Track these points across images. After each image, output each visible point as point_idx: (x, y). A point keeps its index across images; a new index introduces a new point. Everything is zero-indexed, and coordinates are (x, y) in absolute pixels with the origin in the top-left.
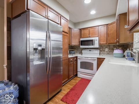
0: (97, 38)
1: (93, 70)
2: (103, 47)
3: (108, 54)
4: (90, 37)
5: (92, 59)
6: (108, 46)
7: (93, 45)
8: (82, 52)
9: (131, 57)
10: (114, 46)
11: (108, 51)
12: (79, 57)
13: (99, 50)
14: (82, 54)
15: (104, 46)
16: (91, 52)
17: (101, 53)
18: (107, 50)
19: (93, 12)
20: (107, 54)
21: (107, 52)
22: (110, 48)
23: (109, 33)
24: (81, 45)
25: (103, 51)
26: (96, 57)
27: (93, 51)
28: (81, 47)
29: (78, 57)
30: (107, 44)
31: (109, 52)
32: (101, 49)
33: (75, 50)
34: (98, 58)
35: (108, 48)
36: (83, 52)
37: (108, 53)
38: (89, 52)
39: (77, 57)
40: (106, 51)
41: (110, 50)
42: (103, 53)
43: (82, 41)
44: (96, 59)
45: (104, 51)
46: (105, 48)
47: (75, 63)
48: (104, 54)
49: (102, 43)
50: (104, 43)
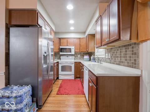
1: (71, 71)
4: (68, 46)
7: (71, 52)
8: (61, 58)
9: (94, 60)
14: (60, 60)
15: (77, 53)
16: (68, 58)
17: (75, 58)
18: (79, 56)
19: (72, 28)
23: (82, 44)
28: (61, 53)
31: (81, 57)
32: (75, 56)
34: (75, 62)
38: (67, 58)
39: (58, 62)
43: (61, 49)
48: (77, 59)
49: (76, 51)
50: (79, 51)
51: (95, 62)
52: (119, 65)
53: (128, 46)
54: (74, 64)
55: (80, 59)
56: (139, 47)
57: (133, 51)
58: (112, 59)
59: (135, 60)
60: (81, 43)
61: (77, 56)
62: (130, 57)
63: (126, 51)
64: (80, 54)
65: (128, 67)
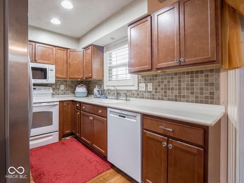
0: (53, 67)
2: (56, 83)
4: (35, 62)
5: (51, 104)
6: (64, 81)
10: (72, 81)
11: (64, 89)
13: (51, 88)
15: (58, 81)
16: (36, 92)
18: (62, 87)
19: (56, 21)
20: (62, 94)
21: (62, 90)
22: (66, 85)
25: (56, 89)
26: (58, 100)
30: (68, 78)
31: (66, 90)
32: (54, 87)
34: (60, 102)
35: (64, 85)
41: (67, 88)
42: (56, 93)
44: (58, 103)
45: (58, 89)
46: (60, 85)
48: (58, 94)
50: (63, 76)
51: (107, 98)
52: (176, 100)
53: (196, 73)
54: (58, 106)
55: (64, 93)
56: (219, 76)
57: (207, 81)
58: (156, 92)
59: (212, 93)
60: (70, 61)
61: (58, 87)
62: (201, 89)
63: (192, 81)
64: (65, 83)
65: (196, 102)
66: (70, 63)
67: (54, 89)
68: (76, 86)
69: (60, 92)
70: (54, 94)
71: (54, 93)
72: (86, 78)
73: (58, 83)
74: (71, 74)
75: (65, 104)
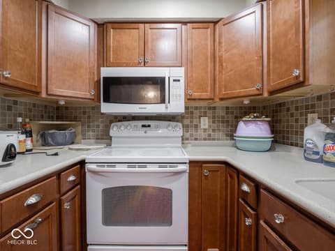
1: (170, 224)
2: (192, 113)
3: (209, 138)
4: (145, 65)
6: (210, 108)
7: (162, 102)
11: (210, 126)
12: (93, 167)
13: (180, 124)
15: (196, 108)
16: (150, 133)
18: (205, 123)
20: (205, 139)
21: (205, 130)
22: (214, 117)
24: (107, 100)
25: (191, 126)
27: (157, 127)
28: (107, 108)
29: (88, 166)
30: (217, 99)
31: (214, 130)
32: (187, 122)
33: (74, 126)
35: (209, 118)
36: (114, 132)
37: (210, 135)
39: (82, 163)
40: (202, 127)
41: (216, 125)
42: (191, 135)
43: (110, 83)
44: (185, 167)
45: (196, 126)
46: (200, 117)
47: (66, 206)
48: (196, 139)
50: (204, 95)
54: (186, 176)
61: (195, 121)
64: (210, 113)
66: (221, 57)
67: (186, 127)
68: (238, 119)
69: (200, 133)
70: (187, 139)
71: (187, 135)
72: (271, 93)
73: (197, 113)
74: (225, 87)
75: (206, 172)
